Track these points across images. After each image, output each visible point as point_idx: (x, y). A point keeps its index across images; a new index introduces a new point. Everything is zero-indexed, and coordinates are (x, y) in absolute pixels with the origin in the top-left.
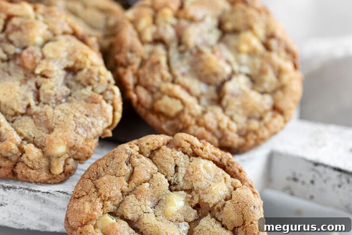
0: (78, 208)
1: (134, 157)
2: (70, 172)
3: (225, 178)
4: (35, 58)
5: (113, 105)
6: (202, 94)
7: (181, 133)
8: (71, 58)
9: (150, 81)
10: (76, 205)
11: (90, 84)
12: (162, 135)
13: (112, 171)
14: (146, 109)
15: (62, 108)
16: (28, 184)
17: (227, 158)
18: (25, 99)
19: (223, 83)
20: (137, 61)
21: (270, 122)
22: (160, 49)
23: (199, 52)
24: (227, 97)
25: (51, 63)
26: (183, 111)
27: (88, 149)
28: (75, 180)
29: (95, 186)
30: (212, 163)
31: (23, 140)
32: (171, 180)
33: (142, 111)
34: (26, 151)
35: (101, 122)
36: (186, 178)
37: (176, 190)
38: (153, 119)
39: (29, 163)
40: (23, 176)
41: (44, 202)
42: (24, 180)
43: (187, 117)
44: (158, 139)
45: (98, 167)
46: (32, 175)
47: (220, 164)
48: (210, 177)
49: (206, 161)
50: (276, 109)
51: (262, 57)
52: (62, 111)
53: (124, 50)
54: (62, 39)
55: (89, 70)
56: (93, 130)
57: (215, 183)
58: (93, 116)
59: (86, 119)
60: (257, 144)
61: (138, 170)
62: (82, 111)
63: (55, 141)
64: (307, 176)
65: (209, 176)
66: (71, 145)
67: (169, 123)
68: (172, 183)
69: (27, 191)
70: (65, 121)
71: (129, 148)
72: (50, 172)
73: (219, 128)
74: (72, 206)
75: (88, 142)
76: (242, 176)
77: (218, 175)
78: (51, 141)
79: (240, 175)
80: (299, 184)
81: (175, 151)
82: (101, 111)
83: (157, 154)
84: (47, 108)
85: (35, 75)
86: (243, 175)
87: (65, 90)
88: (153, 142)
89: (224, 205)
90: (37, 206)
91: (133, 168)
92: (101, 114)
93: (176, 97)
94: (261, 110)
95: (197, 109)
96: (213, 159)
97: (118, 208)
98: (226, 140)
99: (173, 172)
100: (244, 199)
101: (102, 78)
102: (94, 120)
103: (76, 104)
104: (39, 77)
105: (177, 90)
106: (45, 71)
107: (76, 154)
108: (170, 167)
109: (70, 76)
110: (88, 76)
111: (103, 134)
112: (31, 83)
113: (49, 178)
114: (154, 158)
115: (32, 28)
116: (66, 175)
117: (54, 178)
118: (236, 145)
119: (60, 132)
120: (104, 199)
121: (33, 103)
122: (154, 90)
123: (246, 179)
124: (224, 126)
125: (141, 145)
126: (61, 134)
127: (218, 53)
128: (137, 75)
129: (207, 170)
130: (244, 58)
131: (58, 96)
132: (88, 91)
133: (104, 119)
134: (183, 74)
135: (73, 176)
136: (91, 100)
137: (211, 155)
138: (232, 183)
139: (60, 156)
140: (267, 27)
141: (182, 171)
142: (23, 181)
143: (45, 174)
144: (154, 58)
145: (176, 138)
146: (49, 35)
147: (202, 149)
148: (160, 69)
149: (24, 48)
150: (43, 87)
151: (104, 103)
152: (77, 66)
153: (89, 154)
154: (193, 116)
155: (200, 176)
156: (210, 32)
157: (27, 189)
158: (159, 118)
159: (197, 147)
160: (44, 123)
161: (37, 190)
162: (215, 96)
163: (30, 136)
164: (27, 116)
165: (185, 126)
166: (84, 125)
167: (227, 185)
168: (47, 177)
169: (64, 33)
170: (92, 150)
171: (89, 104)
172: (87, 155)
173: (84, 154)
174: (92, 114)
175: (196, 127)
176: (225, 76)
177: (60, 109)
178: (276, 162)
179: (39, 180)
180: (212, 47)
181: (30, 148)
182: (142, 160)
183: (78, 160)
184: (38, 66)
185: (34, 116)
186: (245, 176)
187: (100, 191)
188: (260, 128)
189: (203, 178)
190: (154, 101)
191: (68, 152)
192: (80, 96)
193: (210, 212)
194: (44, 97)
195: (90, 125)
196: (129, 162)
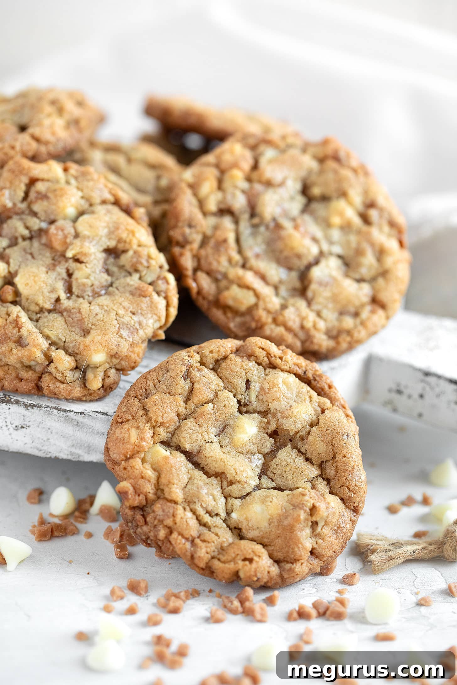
0: (121, 435)
1: (194, 370)
2: (111, 386)
3: (310, 397)
4: (66, 237)
5: (166, 298)
6: (281, 282)
7: (254, 338)
8: (113, 237)
9: (215, 265)
10: (119, 432)
11: (137, 271)
12: (230, 339)
13: (165, 388)
14: (209, 302)
15: (100, 304)
16: (57, 401)
17: (314, 369)
18: (53, 290)
19: (309, 267)
20: (197, 238)
21: (369, 318)
22: (227, 222)
23: (278, 227)
24: (313, 287)
25: (87, 244)
26: (256, 305)
27: (134, 357)
28: (117, 396)
29: (143, 407)
30: (294, 376)
31: (50, 344)
32: (241, 399)
33: (203, 304)
34: (55, 360)
35: (151, 321)
36: (260, 397)
37: (247, 412)
38: (218, 315)
39: (58, 374)
40: (50, 392)
41: (78, 424)
42: (52, 396)
43: (262, 314)
44: (225, 346)
45: (147, 382)
46: (62, 391)
47: (304, 378)
48: (292, 396)
49: (286, 375)
50: (376, 302)
51: (359, 232)
52: (101, 306)
53: (180, 224)
54: (101, 210)
55: (135, 252)
56: (141, 332)
57: (298, 403)
58: (141, 313)
59: (131, 318)
60: (351, 347)
61: (198, 386)
62: (127, 308)
63: (92, 348)
64: (415, 388)
65: (289, 395)
66: (113, 352)
67: (238, 320)
68: (242, 403)
69: (55, 411)
70: (105, 320)
71: (187, 357)
72: (85, 386)
73: (302, 327)
74: (114, 433)
75: (133, 347)
76: (332, 393)
77: (301, 393)
78: (86, 346)
79: (330, 392)
80: (404, 398)
81: (246, 361)
82: (151, 307)
83: (224, 365)
84: (81, 303)
85: (67, 259)
86: (334, 392)
87: (105, 278)
88: (218, 349)
89: (309, 433)
90: (69, 430)
91: (193, 384)
92: (151, 311)
93: (248, 288)
94: (357, 303)
95: (275, 302)
96: (295, 372)
97: (173, 435)
98: (312, 342)
99: (244, 389)
100: (335, 425)
101: (153, 262)
102: (142, 318)
103: (119, 298)
104: (71, 261)
105: (250, 277)
106: (78, 253)
107: (119, 363)
108: (240, 382)
109: (111, 260)
110: (135, 260)
111: (153, 337)
112: (61, 270)
113: (84, 394)
114: (219, 370)
115: (62, 196)
116: (105, 391)
117: (91, 395)
118: (324, 349)
119: (99, 335)
120: (155, 424)
121: (63, 296)
122: (219, 277)
123: (337, 398)
124: (309, 324)
125: (202, 354)
126: (100, 337)
127: (302, 229)
128: (197, 257)
129: (287, 386)
130: (336, 234)
131: (95, 287)
132: (134, 280)
133: (155, 317)
134: (257, 256)
135: (115, 391)
136: (138, 292)
137: (293, 367)
138: (319, 403)
139: (98, 366)
140: (366, 192)
141: (255, 387)
142: (50, 398)
143: (79, 389)
144: (220, 235)
145: (248, 344)
146: (84, 205)
147: (281, 358)
148: (226, 250)
149: (52, 222)
150: (76, 275)
151: (155, 296)
152: (121, 246)
153: (135, 363)
154: (269, 312)
155: (278, 395)
156: (292, 198)
157: (55, 408)
158: (225, 313)
159: (275, 356)
160: (78, 323)
161: (68, 409)
162: (298, 284)
163: (60, 339)
164: (56, 313)
165: (259, 325)
166: (129, 326)
167: (313, 406)
168: (82, 393)
169: (104, 202)
170: (139, 358)
171: (136, 298)
172: (133, 364)
173: (129, 364)
174: (139, 311)
175: (273, 326)
176: (311, 259)
177: (99, 305)
178: (375, 369)
179: (71, 396)
180: (294, 220)
181: (59, 355)
182: (204, 373)
183: (121, 370)
184: (71, 247)
185: (65, 314)
186: (336, 394)
187: (150, 414)
188: (356, 326)
189: (282, 396)
190: (219, 291)
191: (109, 360)
192: (124, 287)
193: (291, 440)
194: (78, 287)
195: (137, 326)
196: (187, 376)
